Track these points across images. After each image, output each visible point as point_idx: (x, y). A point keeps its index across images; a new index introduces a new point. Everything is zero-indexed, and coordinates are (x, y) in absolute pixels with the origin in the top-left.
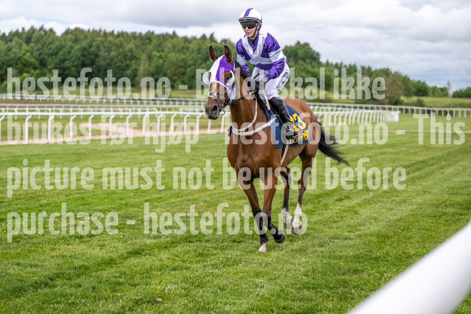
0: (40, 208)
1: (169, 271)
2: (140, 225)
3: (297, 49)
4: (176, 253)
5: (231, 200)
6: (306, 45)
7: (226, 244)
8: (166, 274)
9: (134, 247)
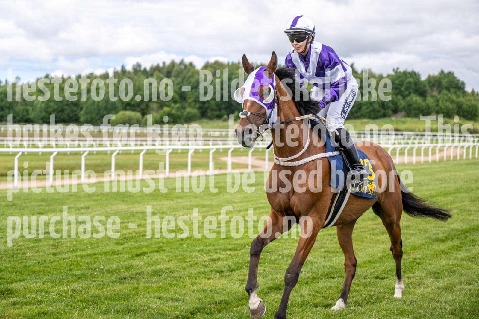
0: (181, 242)
1: (311, 308)
2: (280, 260)
3: (440, 78)
4: (318, 289)
5: (374, 235)
6: (451, 74)
7: (369, 280)
8: (307, 310)
9: (275, 282)
